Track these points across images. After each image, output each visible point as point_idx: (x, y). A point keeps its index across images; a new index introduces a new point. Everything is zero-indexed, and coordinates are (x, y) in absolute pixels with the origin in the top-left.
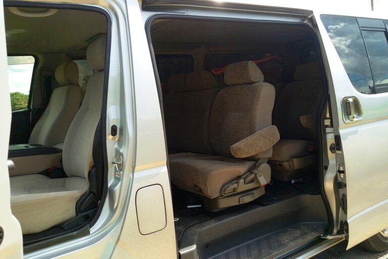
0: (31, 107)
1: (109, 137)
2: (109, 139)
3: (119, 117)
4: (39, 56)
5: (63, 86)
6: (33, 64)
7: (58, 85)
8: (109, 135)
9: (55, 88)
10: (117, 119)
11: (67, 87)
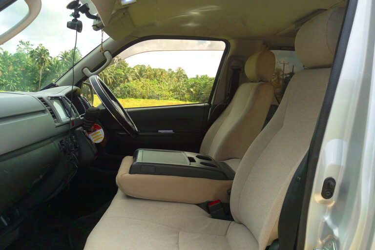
0: (212, 103)
1: (316, 197)
2: (315, 201)
3: (343, 163)
4: (232, 42)
5: (252, 82)
6: (223, 52)
7: (246, 80)
8: (317, 193)
9: (242, 83)
10: (339, 167)
11: (257, 84)
